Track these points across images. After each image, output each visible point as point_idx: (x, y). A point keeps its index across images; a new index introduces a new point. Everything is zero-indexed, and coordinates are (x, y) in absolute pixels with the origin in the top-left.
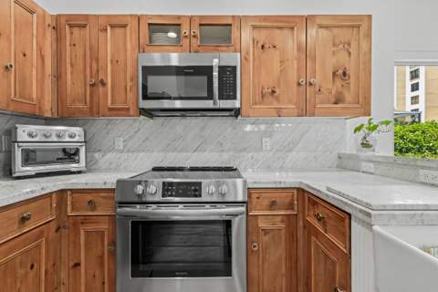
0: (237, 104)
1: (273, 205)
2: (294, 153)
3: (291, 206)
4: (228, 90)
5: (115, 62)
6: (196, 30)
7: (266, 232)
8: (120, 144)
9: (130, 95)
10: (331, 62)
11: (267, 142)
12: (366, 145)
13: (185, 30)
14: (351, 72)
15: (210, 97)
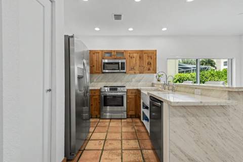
0: (125, 71)
1: (132, 93)
2: (140, 83)
3: (135, 93)
4: (123, 68)
5: (96, 61)
6: (115, 54)
7: (130, 98)
8: (95, 80)
9: (100, 69)
10: (147, 61)
11: (134, 80)
12: (159, 81)
13: (113, 54)
14: (152, 63)
15: (119, 69)
